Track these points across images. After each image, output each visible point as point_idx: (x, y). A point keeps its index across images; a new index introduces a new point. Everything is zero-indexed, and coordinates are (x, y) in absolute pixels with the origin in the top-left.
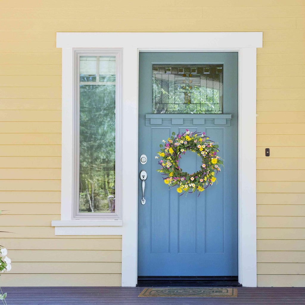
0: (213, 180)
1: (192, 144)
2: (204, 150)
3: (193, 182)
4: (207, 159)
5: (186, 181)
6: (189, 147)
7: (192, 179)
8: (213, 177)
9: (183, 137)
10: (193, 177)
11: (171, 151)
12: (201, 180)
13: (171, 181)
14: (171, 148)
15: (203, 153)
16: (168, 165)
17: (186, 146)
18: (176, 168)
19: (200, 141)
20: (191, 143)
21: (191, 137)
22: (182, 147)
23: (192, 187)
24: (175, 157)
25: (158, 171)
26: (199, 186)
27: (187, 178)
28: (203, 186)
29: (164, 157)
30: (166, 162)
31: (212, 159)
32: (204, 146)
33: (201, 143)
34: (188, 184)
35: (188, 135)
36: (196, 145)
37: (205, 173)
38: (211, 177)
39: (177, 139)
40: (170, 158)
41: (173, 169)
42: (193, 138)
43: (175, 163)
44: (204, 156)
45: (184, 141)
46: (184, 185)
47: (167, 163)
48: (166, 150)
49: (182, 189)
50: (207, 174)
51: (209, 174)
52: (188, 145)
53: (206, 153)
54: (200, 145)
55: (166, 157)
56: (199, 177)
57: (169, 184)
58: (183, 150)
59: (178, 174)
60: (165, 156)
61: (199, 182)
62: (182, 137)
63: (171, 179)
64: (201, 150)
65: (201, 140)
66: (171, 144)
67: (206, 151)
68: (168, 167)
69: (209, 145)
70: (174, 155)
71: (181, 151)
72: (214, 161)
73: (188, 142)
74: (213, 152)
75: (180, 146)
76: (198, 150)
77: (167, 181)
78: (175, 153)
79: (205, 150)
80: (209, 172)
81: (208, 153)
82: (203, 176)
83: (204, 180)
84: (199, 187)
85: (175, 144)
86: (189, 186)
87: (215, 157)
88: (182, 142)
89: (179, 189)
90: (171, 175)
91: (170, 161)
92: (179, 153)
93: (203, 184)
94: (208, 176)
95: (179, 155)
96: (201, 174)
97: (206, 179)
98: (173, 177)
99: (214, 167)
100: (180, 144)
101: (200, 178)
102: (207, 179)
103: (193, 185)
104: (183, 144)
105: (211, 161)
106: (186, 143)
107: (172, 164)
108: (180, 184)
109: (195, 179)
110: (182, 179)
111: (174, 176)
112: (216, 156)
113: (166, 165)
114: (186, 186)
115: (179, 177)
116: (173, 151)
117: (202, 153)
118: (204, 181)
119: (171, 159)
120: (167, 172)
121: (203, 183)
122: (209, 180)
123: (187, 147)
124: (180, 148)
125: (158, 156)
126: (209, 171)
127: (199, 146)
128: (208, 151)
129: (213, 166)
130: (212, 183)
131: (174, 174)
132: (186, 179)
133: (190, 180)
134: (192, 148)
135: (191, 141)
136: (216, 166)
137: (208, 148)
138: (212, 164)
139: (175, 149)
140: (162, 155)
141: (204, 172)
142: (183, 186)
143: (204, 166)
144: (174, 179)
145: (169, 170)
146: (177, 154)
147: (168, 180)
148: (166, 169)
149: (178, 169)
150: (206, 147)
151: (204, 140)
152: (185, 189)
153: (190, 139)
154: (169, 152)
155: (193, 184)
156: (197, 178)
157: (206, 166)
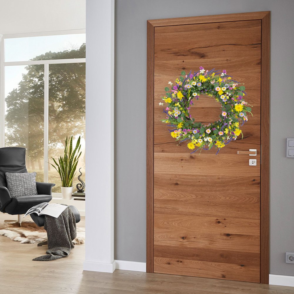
0: (238, 132)
1: (208, 87)
2: (224, 93)
3: (210, 135)
4: (229, 105)
5: (200, 134)
6: (203, 90)
7: (208, 131)
8: (236, 129)
9: (196, 77)
10: (209, 130)
11: (180, 96)
12: (221, 133)
13: (180, 134)
14: (180, 92)
15: (223, 97)
16: (176, 113)
17: (199, 89)
18: (187, 118)
19: (218, 82)
20: (207, 84)
21: (206, 77)
22: (195, 91)
23: (207, 141)
24: (185, 103)
25: (163, 121)
26: (218, 140)
27: (202, 130)
28: (222, 141)
29: (171, 104)
30: (173, 109)
31: (236, 105)
32: (224, 89)
33: (220, 84)
34: (202, 138)
35: (203, 75)
36: (213, 87)
37: (225, 124)
38: (234, 129)
39: (188, 80)
40: (178, 104)
41: (182, 118)
42: (209, 78)
43: (185, 110)
44: (225, 101)
45: (197, 83)
46: (197, 139)
47: (174, 111)
48: (173, 95)
49: (194, 144)
50: (229, 125)
51: (231, 125)
52: (203, 88)
53: (228, 97)
54: (219, 87)
55: (173, 104)
56: (217, 128)
57: (177, 138)
58: (196, 93)
59: (189, 125)
60: (172, 102)
61: (218, 135)
62: (194, 78)
63: (180, 132)
64: (220, 93)
65: (220, 80)
66: (180, 86)
67: (228, 95)
68: (176, 116)
69: (232, 86)
70: (183, 100)
71: (193, 95)
72: (239, 108)
73: (202, 83)
74: (237, 96)
75: (192, 89)
76: (217, 93)
77: (174, 134)
78: (185, 98)
79: (226, 94)
80: (232, 122)
81: (230, 98)
82: (223, 127)
83: (224, 133)
84: (218, 142)
85: (185, 86)
86: (204, 141)
87: (241, 103)
88: (194, 84)
89: (191, 144)
90: (180, 126)
91: (179, 108)
92: (190, 97)
93: (224, 138)
94: (230, 128)
95: (190, 100)
96: (221, 125)
97: (227, 131)
98: (182, 129)
99: (238, 116)
100: (192, 86)
101: (219, 130)
102: (229, 132)
103: (210, 140)
104: (196, 86)
105: (234, 107)
106: (199, 85)
107: (181, 112)
108: (192, 138)
109: (212, 131)
110: (195, 131)
111: (184, 128)
112: (241, 101)
113: (174, 114)
114: (200, 141)
115: (191, 128)
116: (182, 96)
117: (221, 98)
118: (224, 135)
119: (180, 106)
120: (174, 123)
121: (223, 136)
122: (232, 133)
123: (202, 90)
124: (192, 91)
125: (164, 102)
126: (232, 120)
127: (217, 89)
128: (230, 95)
129: (237, 114)
130: (236, 137)
131: (184, 124)
132: (199, 132)
133: (205, 132)
134: (207, 91)
135: (206, 82)
136: (242, 115)
137: (230, 91)
138: (235, 112)
139: (186, 93)
140: (168, 100)
141: (224, 122)
142: (196, 141)
143: (224, 114)
144: (184, 131)
145: (177, 120)
146: (187, 100)
147: (176, 132)
148: (173, 118)
149: (189, 119)
150: (227, 89)
151: (224, 81)
152: (198, 144)
153: (205, 80)
154: (177, 96)
155: (210, 138)
156: (215, 131)
157: (227, 114)
